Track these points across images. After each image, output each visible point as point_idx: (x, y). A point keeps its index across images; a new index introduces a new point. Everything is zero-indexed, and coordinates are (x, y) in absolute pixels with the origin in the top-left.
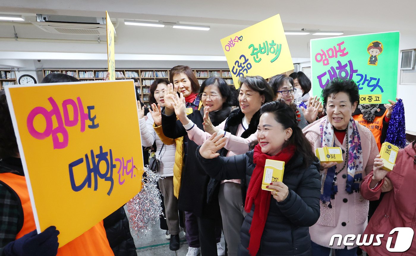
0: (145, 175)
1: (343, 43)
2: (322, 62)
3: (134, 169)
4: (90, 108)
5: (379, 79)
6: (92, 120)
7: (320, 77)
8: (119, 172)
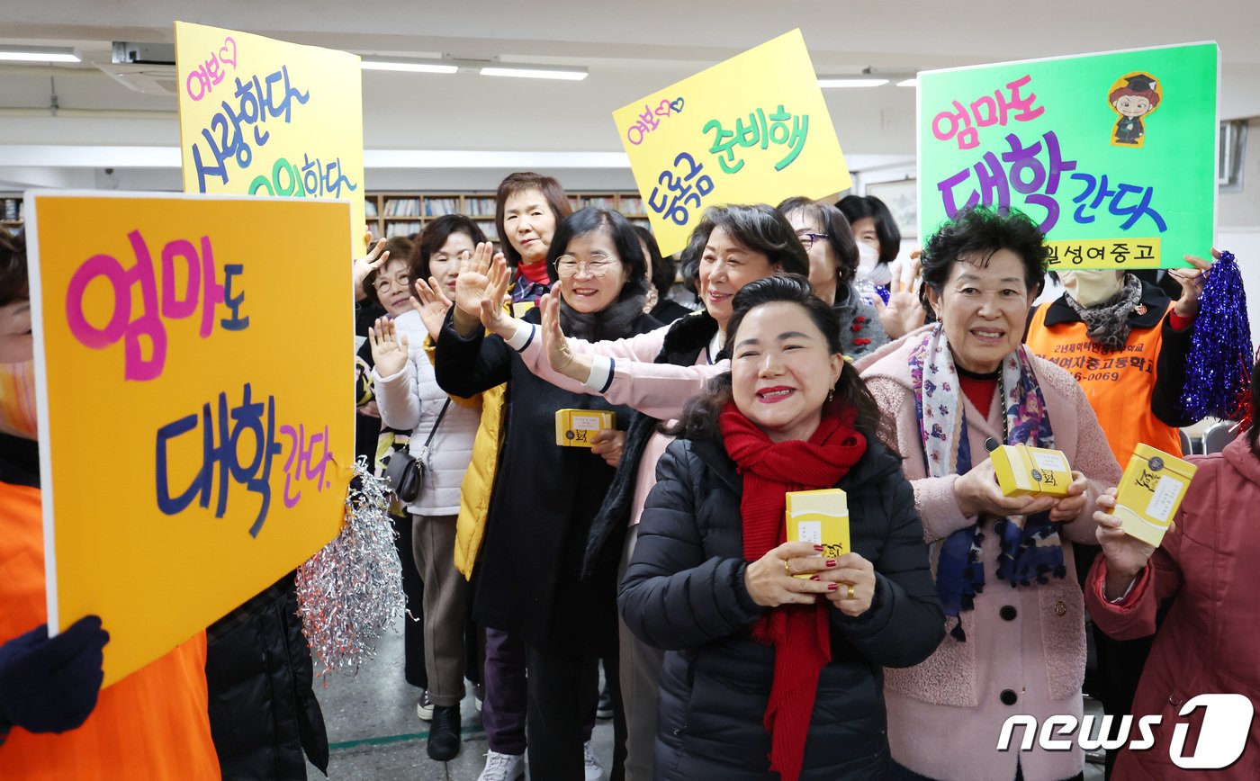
0: (356, 483)
1: (1026, 79)
2: (955, 138)
3: (329, 464)
4: (233, 270)
5: (1150, 190)
6: (234, 304)
7: (946, 187)
8: (287, 468)
